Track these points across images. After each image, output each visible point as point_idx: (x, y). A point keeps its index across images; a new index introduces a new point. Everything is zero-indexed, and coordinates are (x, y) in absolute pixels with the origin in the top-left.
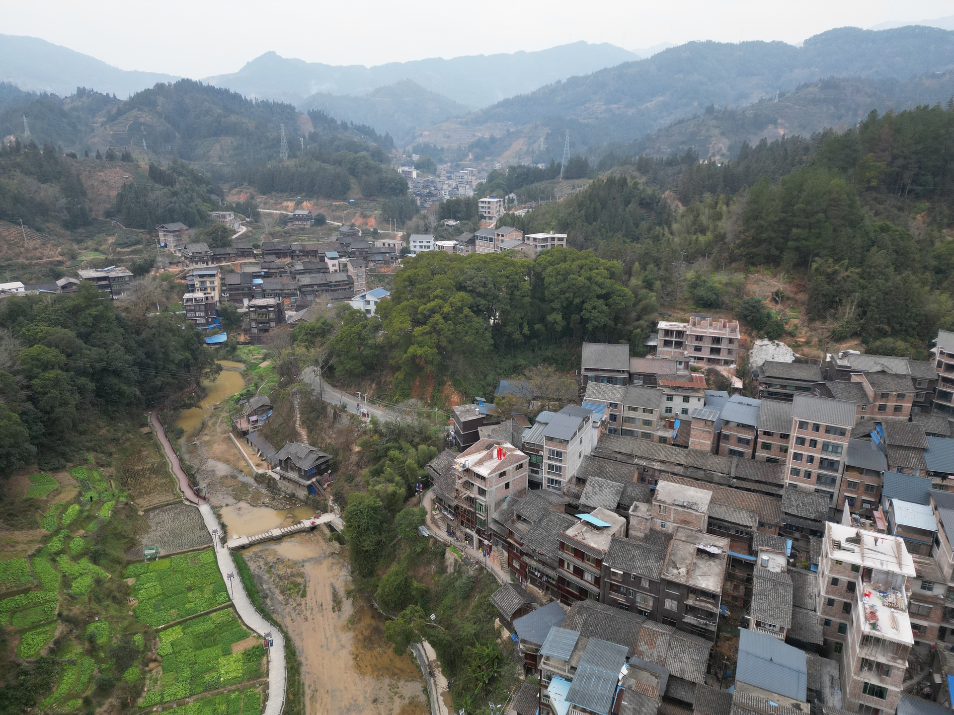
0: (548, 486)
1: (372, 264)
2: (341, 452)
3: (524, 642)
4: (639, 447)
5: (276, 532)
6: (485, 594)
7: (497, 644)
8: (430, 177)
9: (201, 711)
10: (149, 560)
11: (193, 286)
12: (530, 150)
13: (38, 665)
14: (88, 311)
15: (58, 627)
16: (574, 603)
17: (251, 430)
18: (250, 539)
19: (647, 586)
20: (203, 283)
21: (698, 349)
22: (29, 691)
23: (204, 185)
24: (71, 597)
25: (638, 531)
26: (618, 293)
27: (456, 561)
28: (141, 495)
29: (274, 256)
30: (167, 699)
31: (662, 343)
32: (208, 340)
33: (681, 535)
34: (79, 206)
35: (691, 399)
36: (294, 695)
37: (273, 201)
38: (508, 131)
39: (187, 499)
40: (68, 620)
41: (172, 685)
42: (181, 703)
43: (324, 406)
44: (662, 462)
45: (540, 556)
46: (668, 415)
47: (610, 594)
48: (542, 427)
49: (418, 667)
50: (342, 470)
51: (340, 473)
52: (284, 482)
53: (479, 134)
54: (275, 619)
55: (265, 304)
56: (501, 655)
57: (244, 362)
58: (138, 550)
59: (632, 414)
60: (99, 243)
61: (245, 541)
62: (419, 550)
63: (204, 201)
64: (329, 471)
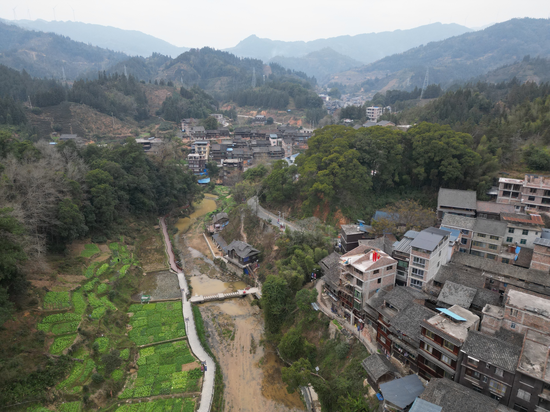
0: (411, 285)
1: (297, 143)
2: (266, 249)
3: (388, 403)
4: (486, 264)
5: (221, 296)
6: (357, 358)
7: (364, 399)
8: (337, 100)
9: (155, 408)
10: (144, 303)
11: (194, 150)
12: (400, 86)
13: (59, 360)
14: (130, 155)
15: (77, 337)
16: (432, 379)
17: (215, 232)
18: (205, 297)
19: (501, 375)
20: (199, 148)
21: (532, 199)
22: (51, 376)
23: (208, 100)
24: (89, 319)
25: (490, 328)
26: (469, 155)
27: (337, 331)
28: (147, 263)
29: (241, 136)
30: (136, 395)
31: (502, 193)
32: (200, 181)
33: (531, 336)
34: (143, 108)
35: (529, 232)
36: (217, 408)
37: (245, 111)
38: (387, 75)
39: (172, 269)
40: (84, 334)
41: (141, 386)
42: (144, 400)
43: (258, 220)
44: (506, 277)
45: (404, 337)
46: (508, 243)
47: (465, 376)
48: (408, 241)
49: (304, 403)
50: (266, 261)
51: (264, 262)
52: (230, 265)
53: (368, 78)
54: (212, 352)
55: (233, 162)
56: (368, 407)
57: (218, 195)
58: (139, 296)
59: (480, 239)
60: (151, 129)
61: (201, 299)
62: (310, 319)
63: (207, 108)
64: (257, 260)
